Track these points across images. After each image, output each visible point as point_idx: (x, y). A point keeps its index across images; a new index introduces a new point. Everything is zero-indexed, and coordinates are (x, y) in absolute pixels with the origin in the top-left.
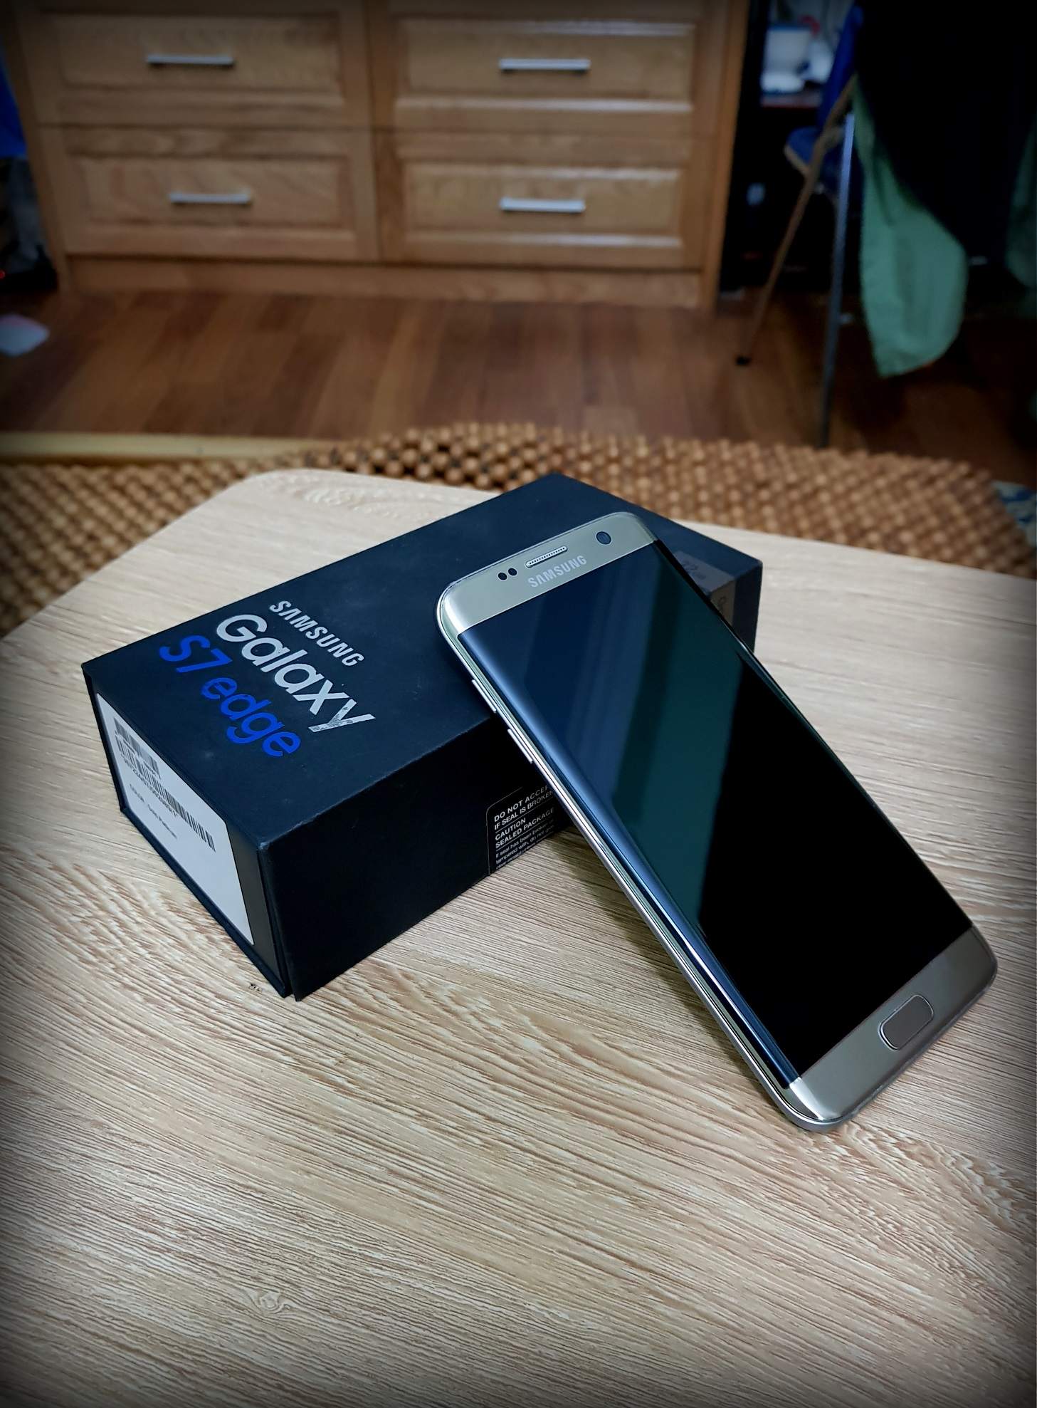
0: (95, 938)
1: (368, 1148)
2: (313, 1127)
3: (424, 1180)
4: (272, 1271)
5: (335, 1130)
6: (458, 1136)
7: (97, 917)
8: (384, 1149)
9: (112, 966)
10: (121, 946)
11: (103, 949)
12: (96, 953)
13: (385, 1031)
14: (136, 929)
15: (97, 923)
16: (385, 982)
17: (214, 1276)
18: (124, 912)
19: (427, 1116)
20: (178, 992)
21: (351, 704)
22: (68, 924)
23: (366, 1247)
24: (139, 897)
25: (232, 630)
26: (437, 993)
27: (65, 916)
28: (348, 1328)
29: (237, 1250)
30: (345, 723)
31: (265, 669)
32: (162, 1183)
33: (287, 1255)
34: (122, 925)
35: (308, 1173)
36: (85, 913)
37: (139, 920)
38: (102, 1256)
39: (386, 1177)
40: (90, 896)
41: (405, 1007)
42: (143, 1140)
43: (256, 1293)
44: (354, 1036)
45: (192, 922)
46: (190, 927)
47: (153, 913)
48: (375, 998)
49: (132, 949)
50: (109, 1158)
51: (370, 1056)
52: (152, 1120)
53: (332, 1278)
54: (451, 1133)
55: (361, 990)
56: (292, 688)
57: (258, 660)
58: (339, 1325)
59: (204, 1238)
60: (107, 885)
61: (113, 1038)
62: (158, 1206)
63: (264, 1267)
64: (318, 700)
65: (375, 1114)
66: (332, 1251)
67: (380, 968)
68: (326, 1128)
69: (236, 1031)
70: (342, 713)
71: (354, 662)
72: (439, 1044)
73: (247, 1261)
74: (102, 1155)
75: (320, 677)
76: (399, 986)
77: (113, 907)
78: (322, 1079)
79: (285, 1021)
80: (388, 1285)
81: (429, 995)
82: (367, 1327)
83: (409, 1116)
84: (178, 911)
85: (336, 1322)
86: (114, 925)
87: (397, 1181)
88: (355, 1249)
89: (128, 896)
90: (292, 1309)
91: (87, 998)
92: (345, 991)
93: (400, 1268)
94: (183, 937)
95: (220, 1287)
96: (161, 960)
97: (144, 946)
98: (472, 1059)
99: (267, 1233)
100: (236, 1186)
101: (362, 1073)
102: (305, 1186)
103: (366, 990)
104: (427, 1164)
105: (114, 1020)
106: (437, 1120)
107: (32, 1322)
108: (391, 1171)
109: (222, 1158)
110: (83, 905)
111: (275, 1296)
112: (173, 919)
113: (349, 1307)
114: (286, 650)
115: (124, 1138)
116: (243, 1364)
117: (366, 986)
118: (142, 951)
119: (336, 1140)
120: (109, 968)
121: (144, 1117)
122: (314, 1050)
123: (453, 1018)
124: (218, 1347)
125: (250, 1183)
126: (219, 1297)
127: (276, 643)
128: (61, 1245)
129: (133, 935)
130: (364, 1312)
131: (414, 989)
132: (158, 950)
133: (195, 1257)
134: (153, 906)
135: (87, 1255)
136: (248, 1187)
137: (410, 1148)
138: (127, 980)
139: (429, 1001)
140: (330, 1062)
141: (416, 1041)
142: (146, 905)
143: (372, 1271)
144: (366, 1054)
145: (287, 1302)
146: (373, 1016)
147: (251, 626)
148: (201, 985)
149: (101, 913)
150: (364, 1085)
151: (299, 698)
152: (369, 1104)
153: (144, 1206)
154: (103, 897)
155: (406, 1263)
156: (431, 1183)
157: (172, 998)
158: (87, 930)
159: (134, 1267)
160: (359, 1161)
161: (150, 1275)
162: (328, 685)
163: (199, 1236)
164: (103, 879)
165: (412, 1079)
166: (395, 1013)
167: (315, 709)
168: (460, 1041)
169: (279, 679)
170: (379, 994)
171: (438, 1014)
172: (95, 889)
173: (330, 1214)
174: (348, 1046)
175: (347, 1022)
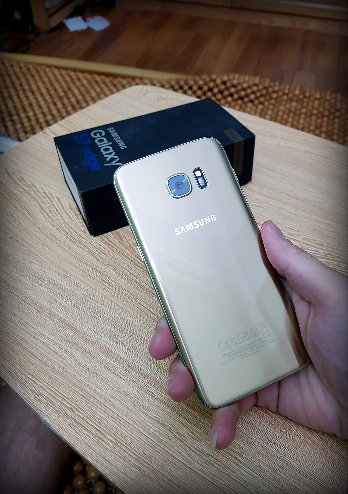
0: (49, 212)
1: (99, 274)
2: (87, 266)
3: (109, 284)
4: (66, 295)
5: (92, 268)
6: (121, 276)
7: (51, 207)
8: (103, 275)
9: (51, 219)
10: (55, 215)
11: (50, 215)
12: (48, 216)
13: (113, 248)
14: (60, 211)
15: (51, 208)
16: (118, 237)
17: (53, 293)
18: (58, 207)
19: (116, 270)
20: (65, 229)
21: (118, 160)
22: (43, 207)
23: (90, 295)
24: (63, 204)
25: (95, 134)
26: (130, 242)
27: (43, 205)
28: (79, 311)
29: (60, 289)
30: (114, 164)
31: (99, 146)
32: (47, 271)
33: (71, 293)
34: (57, 210)
35: (82, 276)
36: (48, 205)
37: (61, 209)
38: (29, 284)
39: (101, 281)
40: (51, 201)
41: (120, 244)
42: (46, 261)
43: (61, 299)
44: (105, 248)
45: (74, 213)
46: (74, 214)
47: (65, 208)
48: (114, 240)
49: (57, 216)
50: (37, 263)
51: (107, 253)
52: (50, 257)
53: (80, 299)
54: (120, 275)
55: (111, 238)
56: (104, 153)
57: (98, 143)
58: (77, 310)
59: (53, 285)
60: (56, 199)
61: (46, 237)
62: (45, 276)
63: (65, 294)
64: (110, 157)
65: (104, 267)
66: (82, 294)
67: (118, 234)
68: (90, 267)
69: (77, 241)
70: (114, 162)
71: (124, 148)
72: (126, 254)
73: (61, 292)
74: (35, 262)
75: (113, 151)
76: (121, 239)
77: (56, 205)
78: (94, 256)
79: (89, 241)
80: (92, 304)
81: (127, 242)
82: (84, 312)
83: (111, 269)
84: (71, 209)
85: (77, 309)
86: (55, 210)
87: (103, 282)
88: (87, 295)
89: (60, 203)
90: (68, 304)
91: (43, 226)
92: (107, 237)
93: (96, 301)
94: (71, 216)
95: (53, 296)
96: (64, 221)
97: (60, 216)
98: (132, 259)
99: (68, 287)
100: (65, 276)
101: (104, 257)
102: (81, 279)
103: (112, 238)
104: (112, 280)
105: (48, 232)
106: (118, 271)
107: (10, 294)
108: (102, 280)
109: (63, 269)
110: (49, 203)
111: (65, 301)
112: (70, 211)
113: (81, 307)
114: (107, 142)
115: (42, 260)
116: (53, 313)
117: (113, 237)
118: (60, 217)
119: (92, 270)
120: (50, 220)
121: (48, 256)
122: (94, 249)
123: (131, 249)
124: (49, 308)
125: (68, 276)
126: (52, 298)
127: (105, 139)
128: (20, 280)
129: (59, 213)
130: (84, 308)
131: (125, 240)
132: (64, 218)
133: (50, 289)
134: (66, 207)
135: (26, 283)
136: (67, 276)
137: (109, 276)
138: (54, 224)
139: (127, 244)
140: (97, 252)
141: (120, 252)
142: (64, 206)
143: (89, 300)
144: (106, 252)
145: (67, 302)
146: (111, 244)
147: (100, 133)
148: (71, 228)
149: (52, 206)
150: (103, 259)
151: (105, 156)
152: (103, 264)
153: (42, 275)
154: (54, 202)
155: (98, 300)
156: (111, 284)
157: (64, 230)
158: (48, 209)
159: (35, 288)
160: (96, 276)
161: (39, 290)
162: (114, 153)
163: (52, 284)
164: (55, 198)
165: (116, 261)
166: (117, 245)
167: (108, 160)
168: (131, 254)
169: (102, 150)
170: (115, 240)
171: (128, 247)
172: (52, 199)
173: (84, 286)
174: (103, 250)
175: (105, 244)
